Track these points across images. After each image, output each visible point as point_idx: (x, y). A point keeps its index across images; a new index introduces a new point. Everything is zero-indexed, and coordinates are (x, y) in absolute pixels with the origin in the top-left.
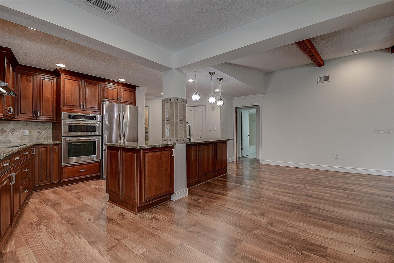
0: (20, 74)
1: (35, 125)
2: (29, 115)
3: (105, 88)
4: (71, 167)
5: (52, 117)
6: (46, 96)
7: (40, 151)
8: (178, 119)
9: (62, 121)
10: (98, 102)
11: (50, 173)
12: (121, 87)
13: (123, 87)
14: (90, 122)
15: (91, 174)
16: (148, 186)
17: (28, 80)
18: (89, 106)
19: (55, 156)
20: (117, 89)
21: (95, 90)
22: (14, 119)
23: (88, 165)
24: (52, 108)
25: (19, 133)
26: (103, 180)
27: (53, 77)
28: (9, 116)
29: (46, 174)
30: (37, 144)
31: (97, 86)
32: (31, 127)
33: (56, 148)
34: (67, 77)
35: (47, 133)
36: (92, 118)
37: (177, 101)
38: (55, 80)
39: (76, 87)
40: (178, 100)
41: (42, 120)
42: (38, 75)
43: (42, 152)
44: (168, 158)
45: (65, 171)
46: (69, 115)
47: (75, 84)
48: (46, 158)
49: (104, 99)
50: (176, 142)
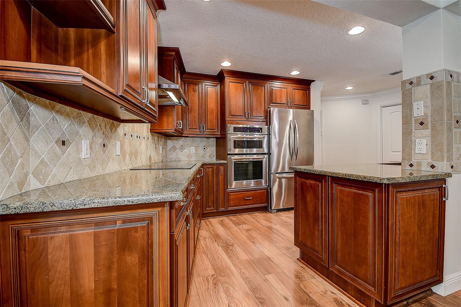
0: (187, 84)
1: (200, 141)
2: (195, 130)
3: (272, 89)
4: (236, 193)
5: (217, 131)
6: (211, 106)
7: (207, 171)
8: (452, 118)
9: (227, 135)
10: (265, 109)
11: (217, 198)
12: (292, 85)
13: (294, 85)
14: (256, 136)
15: (258, 204)
16: (401, 265)
17: (194, 90)
18: (254, 114)
19: (221, 178)
20: (287, 88)
21: (261, 92)
22: (183, 135)
23: (254, 192)
24: (216, 121)
25: (187, 150)
26: (271, 214)
27: (217, 83)
28: (179, 131)
29: (213, 199)
30: (204, 164)
31: (263, 88)
32: (197, 143)
33: (222, 168)
34: (232, 79)
35: (211, 150)
36: (258, 130)
37: (449, 79)
38: (219, 87)
39: (240, 91)
40: (451, 76)
41: (207, 135)
42: (203, 82)
43: (209, 173)
44: (437, 205)
45: (231, 197)
46: (234, 127)
47: (239, 88)
48: (212, 180)
49: (271, 104)
50: (449, 170)
